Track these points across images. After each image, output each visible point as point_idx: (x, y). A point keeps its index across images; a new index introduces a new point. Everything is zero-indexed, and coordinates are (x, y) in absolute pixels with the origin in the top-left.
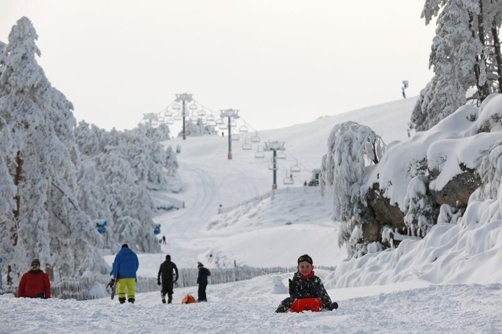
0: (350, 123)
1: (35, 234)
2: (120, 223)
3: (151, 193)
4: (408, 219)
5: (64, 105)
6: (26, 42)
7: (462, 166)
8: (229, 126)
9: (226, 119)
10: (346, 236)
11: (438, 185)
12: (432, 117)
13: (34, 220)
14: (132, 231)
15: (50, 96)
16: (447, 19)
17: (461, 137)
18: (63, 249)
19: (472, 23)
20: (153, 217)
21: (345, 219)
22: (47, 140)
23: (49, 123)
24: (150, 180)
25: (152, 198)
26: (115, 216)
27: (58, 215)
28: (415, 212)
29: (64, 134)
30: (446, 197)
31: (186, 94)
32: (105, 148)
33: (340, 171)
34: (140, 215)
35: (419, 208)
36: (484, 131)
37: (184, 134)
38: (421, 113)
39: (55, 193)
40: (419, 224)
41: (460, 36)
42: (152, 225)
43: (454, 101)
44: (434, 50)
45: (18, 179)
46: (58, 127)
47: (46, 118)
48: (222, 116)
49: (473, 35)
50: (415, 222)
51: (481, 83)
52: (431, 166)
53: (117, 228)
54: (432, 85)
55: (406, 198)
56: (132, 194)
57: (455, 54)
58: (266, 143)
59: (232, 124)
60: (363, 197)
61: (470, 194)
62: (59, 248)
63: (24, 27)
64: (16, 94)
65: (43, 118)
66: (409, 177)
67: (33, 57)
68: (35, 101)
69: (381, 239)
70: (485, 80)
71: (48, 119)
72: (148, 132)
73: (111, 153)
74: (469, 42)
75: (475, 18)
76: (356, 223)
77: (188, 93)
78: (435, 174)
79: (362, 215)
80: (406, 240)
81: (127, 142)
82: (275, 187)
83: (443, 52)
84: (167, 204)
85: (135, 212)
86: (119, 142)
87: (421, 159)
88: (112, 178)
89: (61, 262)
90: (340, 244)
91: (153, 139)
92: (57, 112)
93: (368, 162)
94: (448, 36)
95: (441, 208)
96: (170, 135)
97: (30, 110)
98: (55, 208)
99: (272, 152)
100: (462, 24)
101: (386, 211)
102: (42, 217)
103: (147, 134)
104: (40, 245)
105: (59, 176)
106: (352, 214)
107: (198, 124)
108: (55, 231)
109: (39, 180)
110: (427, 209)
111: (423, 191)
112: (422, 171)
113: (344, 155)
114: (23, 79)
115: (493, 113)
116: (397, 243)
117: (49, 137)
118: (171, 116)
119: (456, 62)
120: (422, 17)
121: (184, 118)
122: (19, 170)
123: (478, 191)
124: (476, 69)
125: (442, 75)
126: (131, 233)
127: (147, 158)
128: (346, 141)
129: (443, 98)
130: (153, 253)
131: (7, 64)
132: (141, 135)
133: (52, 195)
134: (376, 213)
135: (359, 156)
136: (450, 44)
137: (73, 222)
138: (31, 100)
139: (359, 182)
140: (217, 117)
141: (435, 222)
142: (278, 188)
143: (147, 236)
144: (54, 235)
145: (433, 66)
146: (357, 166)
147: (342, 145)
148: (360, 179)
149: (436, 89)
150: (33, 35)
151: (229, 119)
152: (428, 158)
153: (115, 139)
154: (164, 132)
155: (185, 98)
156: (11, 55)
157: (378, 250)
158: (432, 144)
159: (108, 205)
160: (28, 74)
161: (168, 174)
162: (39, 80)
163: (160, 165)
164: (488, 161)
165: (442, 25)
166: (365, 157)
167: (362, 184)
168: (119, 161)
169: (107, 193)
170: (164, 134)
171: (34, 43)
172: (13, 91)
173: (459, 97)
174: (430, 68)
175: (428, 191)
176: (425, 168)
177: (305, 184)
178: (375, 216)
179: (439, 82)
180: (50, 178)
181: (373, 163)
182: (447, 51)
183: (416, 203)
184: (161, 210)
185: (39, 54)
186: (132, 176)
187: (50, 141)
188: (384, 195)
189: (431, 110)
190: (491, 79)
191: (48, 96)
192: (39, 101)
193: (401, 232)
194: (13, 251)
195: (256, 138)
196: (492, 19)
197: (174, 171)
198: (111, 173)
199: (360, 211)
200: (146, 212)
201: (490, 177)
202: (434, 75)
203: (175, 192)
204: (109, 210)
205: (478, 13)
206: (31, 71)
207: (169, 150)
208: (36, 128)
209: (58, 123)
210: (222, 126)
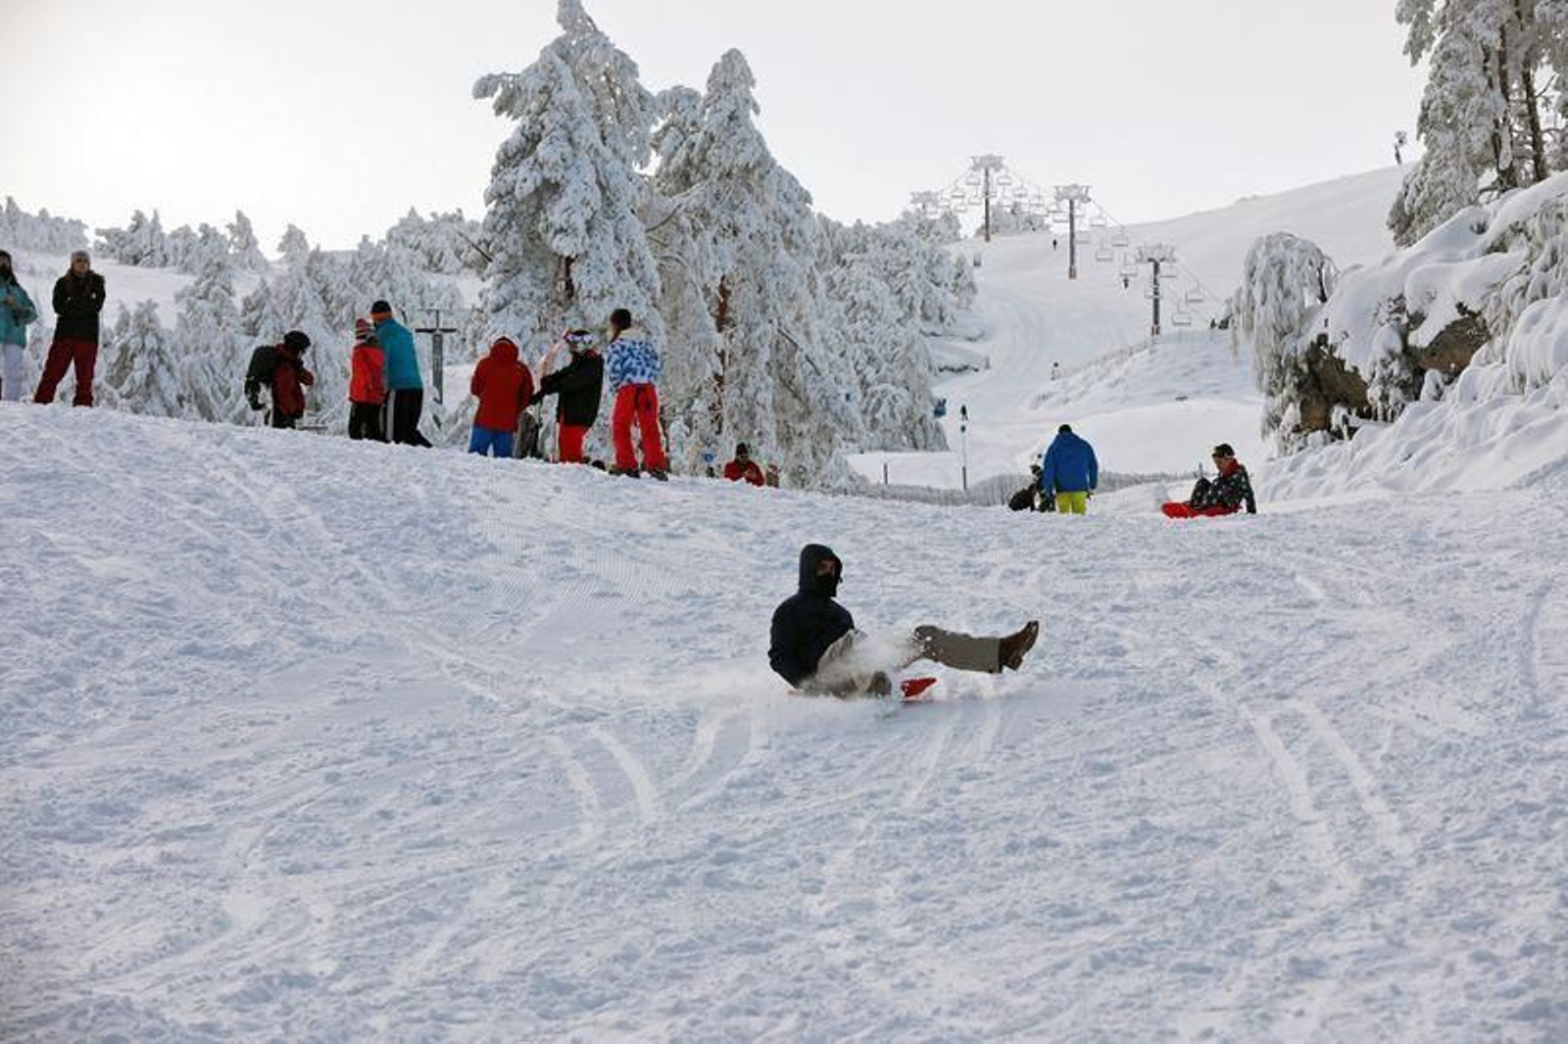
0: (1281, 235)
1: (751, 416)
2: (873, 396)
3: (928, 341)
4: (1373, 393)
5: (796, 196)
6: (735, 91)
7: (1461, 308)
8: (1072, 217)
9: (1067, 202)
10: (1274, 421)
11: (1422, 338)
12: (1422, 221)
13: (749, 391)
14: (896, 410)
15: (774, 182)
16: (1447, 56)
17: (1461, 260)
18: (796, 440)
19: (1488, 65)
20: (934, 385)
21: (1271, 394)
22: (770, 256)
23: (773, 229)
24: (926, 317)
25: (931, 351)
26: (864, 384)
27: (787, 383)
28: (1384, 381)
29: (797, 247)
30: (1435, 358)
31: (990, 157)
32: (843, 257)
33: (1265, 314)
34: (910, 382)
35: (1391, 375)
36: (1497, 250)
37: (987, 231)
38: (1404, 214)
39: (782, 346)
40: (1391, 402)
41: (1470, 87)
42: (932, 400)
43: (1459, 195)
44: (1425, 109)
45: (722, 321)
46: (788, 234)
47: (767, 218)
48: (1059, 198)
49: (1491, 85)
50: (1385, 397)
51: (1504, 165)
52: (1411, 308)
53: (868, 404)
54: (1422, 167)
55: (1370, 359)
56: (895, 344)
57: (1460, 116)
58: (1139, 248)
59: (1077, 212)
60: (1301, 357)
61: (1473, 352)
62: (789, 439)
63: (733, 66)
64: (719, 179)
65: (763, 219)
66: (1377, 325)
67: (748, 116)
68: (750, 190)
69: (1330, 426)
70: (1510, 158)
71: (771, 222)
72: (921, 226)
73: (853, 268)
74: (1482, 95)
75: (1494, 57)
76: (1291, 400)
77: (996, 154)
78: (1417, 319)
79: (1299, 386)
80: (1365, 427)
81: (884, 245)
82: (1156, 331)
83: (1440, 112)
84: (956, 361)
85: (900, 376)
86: (868, 246)
87: (1395, 296)
88: (856, 313)
89: (793, 463)
90: (1264, 433)
91: (932, 241)
92: (785, 208)
93: (1310, 300)
94: (1448, 85)
95: (1427, 375)
96: (962, 233)
97: (742, 206)
98: (783, 371)
99: (1151, 265)
100: (1471, 66)
101: (1339, 380)
102: (763, 386)
103: (917, 232)
104: (760, 434)
105: (788, 317)
106: (1284, 385)
107: (1013, 212)
108: (783, 411)
109: (758, 324)
110: (1404, 377)
111: (1398, 348)
112: (1397, 315)
113: (1272, 287)
114: (732, 153)
115: (1512, 221)
116: (1352, 431)
117: (772, 252)
118: (963, 197)
119: (1461, 128)
120: (1405, 53)
121: (987, 202)
122: (723, 308)
123: (1484, 347)
124: (1496, 142)
125: (1438, 152)
126: (893, 415)
127: (919, 277)
128: (1274, 265)
129: (1441, 189)
130: (933, 451)
131: (705, 128)
132: (908, 234)
133: (778, 349)
134: (1323, 384)
135: (1295, 290)
136: (1452, 99)
137: (814, 396)
138: (744, 190)
139: (1296, 332)
140: (1049, 200)
141: (1417, 398)
142: (1163, 331)
143: (921, 421)
144: (782, 417)
145: (1423, 135)
146: (1291, 306)
147: (1267, 272)
148: (1297, 327)
149: (1429, 175)
150: (748, 78)
151: (1071, 203)
152: (1407, 295)
153: (860, 241)
154: (950, 227)
155: (989, 165)
156: (711, 113)
157: (1325, 444)
158: (1413, 272)
159: (852, 364)
160: (739, 147)
161: (958, 306)
162: (757, 156)
163: (942, 288)
164: (1500, 301)
165: (1440, 67)
166: (1306, 291)
167: (1299, 335)
168: (869, 283)
169: (848, 340)
170: (950, 232)
171: (748, 92)
172: (715, 174)
173: (1467, 188)
174: (1418, 138)
175: (1406, 348)
176: (1401, 309)
177: (1213, 324)
178: (1320, 389)
179: (1432, 163)
180: (775, 321)
181: (1319, 302)
182: (1447, 110)
183: (1385, 366)
184: (946, 373)
185: (757, 111)
186: (890, 308)
187: (774, 257)
188: (1336, 355)
189: (1419, 209)
190: (1521, 157)
191: (772, 180)
192: (757, 190)
193: (1361, 415)
194: (716, 443)
195: (1121, 237)
196: (1522, 57)
197: (969, 301)
198: (854, 303)
199: (1296, 380)
200: (920, 376)
201: (1502, 325)
202: (1425, 150)
203: (970, 339)
204: (854, 372)
205: (1498, 47)
206: (744, 141)
207: (961, 262)
208: (751, 237)
209: (789, 227)
210: (1058, 217)
